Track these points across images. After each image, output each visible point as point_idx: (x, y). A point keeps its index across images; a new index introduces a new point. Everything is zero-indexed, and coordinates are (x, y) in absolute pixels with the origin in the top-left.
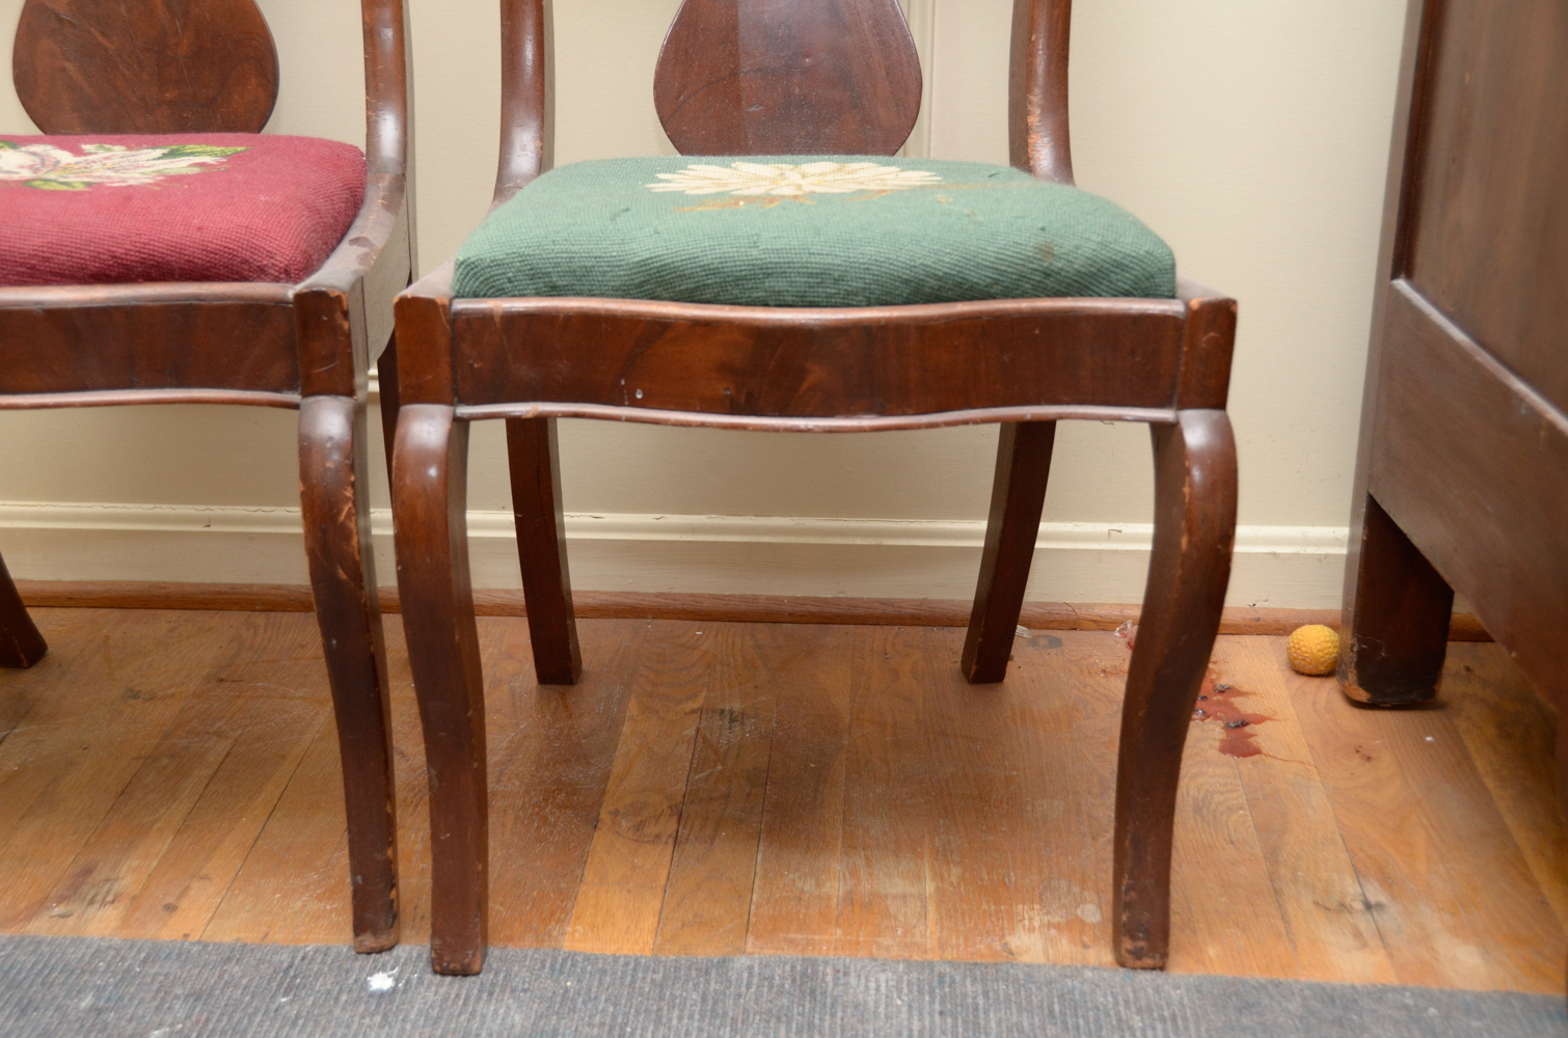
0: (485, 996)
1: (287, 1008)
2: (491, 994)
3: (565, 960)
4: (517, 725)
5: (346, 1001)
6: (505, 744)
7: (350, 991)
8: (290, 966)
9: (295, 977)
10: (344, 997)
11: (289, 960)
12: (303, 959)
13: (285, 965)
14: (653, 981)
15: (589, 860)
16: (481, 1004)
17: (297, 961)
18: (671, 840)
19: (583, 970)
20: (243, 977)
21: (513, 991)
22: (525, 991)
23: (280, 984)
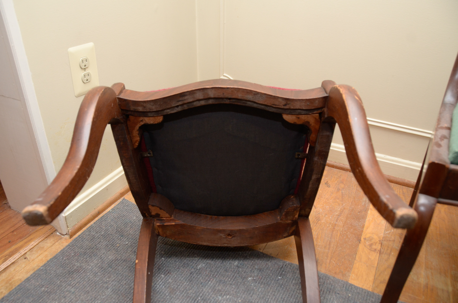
0: (328, 292)
1: (280, 281)
2: (330, 292)
3: (349, 286)
4: (343, 204)
5: (294, 283)
6: (339, 210)
7: (295, 280)
8: (282, 267)
9: (283, 271)
10: (294, 282)
11: (282, 265)
12: (285, 266)
13: (281, 266)
14: (372, 301)
15: (357, 253)
16: (327, 295)
17: (284, 266)
18: (379, 252)
19: (354, 291)
20: (271, 267)
21: (335, 293)
22: (338, 294)
23: (279, 272)
